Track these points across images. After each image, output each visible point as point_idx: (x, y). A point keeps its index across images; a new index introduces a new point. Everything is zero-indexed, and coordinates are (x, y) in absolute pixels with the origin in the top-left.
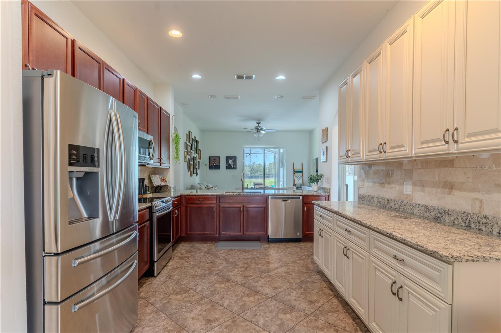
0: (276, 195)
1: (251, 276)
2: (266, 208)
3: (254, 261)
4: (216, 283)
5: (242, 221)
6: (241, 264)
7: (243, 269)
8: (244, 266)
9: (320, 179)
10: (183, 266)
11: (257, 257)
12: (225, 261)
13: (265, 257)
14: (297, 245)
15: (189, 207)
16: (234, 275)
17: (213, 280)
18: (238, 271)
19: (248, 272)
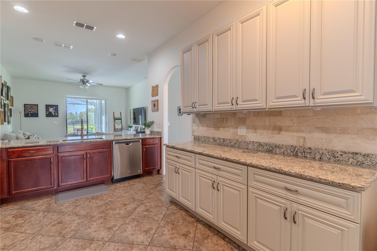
0: (120, 140)
1: (115, 226)
2: (110, 153)
3: (109, 207)
5: (85, 168)
6: (97, 214)
7: (102, 220)
8: (101, 216)
9: (151, 125)
11: (110, 201)
12: (76, 216)
13: (118, 200)
14: (139, 180)
15: (13, 162)
16: (95, 231)
17: (71, 247)
18: (98, 224)
19: (109, 222)
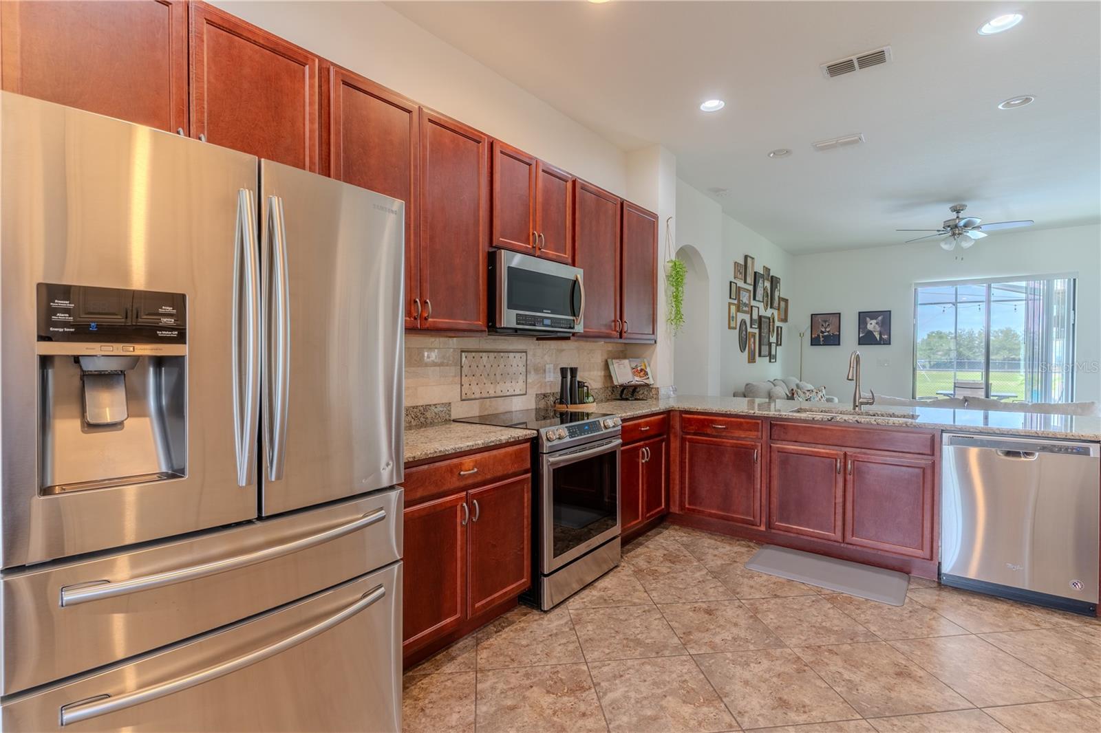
0: (975, 433)
1: (804, 708)
2: (929, 472)
3: (846, 647)
4: (673, 693)
5: (839, 500)
6: (796, 646)
7: (790, 668)
8: (801, 655)
10: (629, 598)
11: (870, 636)
12: (751, 617)
13: (898, 645)
15: (689, 442)
16: (748, 681)
17: (674, 676)
18: (769, 670)
19: (801, 687)
